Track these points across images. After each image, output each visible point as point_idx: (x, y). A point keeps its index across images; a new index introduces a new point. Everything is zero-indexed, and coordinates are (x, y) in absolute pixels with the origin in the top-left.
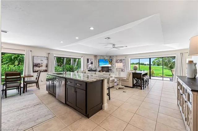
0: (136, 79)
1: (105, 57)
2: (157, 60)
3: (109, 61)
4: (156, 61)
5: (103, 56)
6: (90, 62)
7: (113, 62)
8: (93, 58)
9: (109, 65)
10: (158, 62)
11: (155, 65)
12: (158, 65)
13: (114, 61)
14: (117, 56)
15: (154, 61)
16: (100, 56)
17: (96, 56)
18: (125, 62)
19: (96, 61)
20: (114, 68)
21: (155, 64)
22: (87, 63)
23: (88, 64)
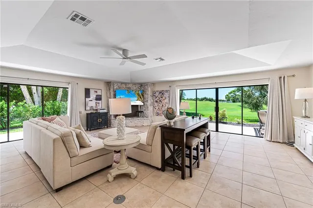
0: (171, 146)
1: (130, 86)
2: (232, 94)
3: (138, 94)
4: (230, 95)
5: (126, 84)
6: (93, 95)
7: (146, 96)
8: (102, 86)
9: (139, 103)
10: (234, 97)
11: (230, 101)
12: (234, 102)
13: (148, 94)
14: (154, 84)
15: (227, 95)
16: (119, 85)
17: (108, 84)
18: (169, 97)
19: (110, 93)
20: (148, 107)
21: (229, 99)
22: (86, 97)
23: (87, 99)
